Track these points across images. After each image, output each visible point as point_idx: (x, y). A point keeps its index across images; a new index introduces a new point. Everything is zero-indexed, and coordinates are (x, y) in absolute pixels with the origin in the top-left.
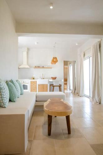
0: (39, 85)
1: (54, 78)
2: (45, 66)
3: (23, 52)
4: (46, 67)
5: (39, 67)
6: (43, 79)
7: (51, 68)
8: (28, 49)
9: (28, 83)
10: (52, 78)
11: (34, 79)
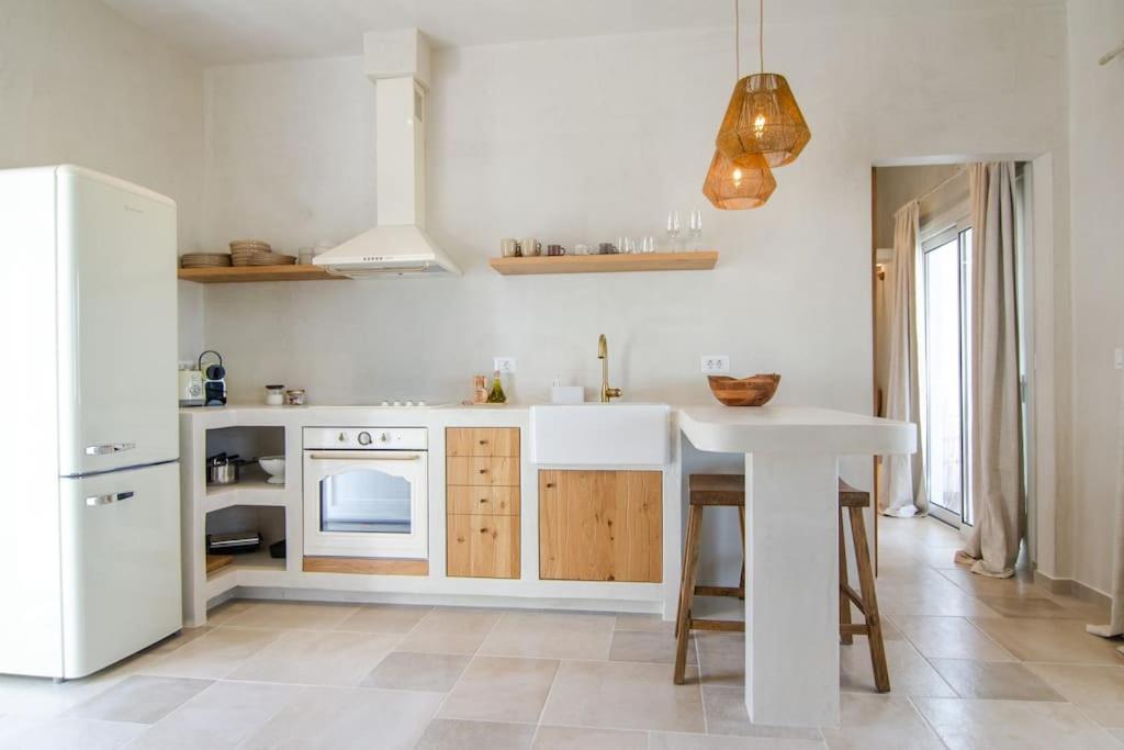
0: (547, 482)
1: (740, 385)
2: (624, 244)
3: (374, 79)
4: (647, 246)
5: (555, 251)
6: (610, 395)
7: (706, 262)
8: (435, 54)
9: (412, 453)
10: (717, 382)
11: (497, 396)
